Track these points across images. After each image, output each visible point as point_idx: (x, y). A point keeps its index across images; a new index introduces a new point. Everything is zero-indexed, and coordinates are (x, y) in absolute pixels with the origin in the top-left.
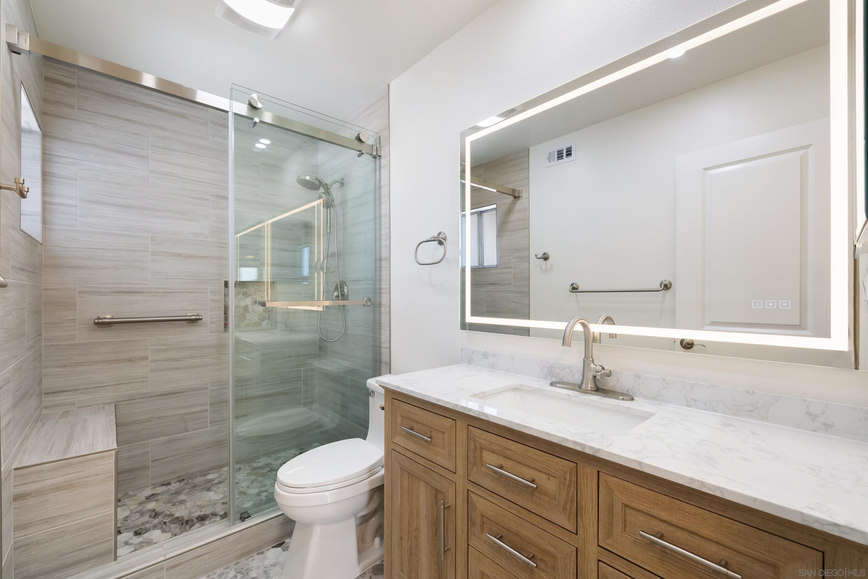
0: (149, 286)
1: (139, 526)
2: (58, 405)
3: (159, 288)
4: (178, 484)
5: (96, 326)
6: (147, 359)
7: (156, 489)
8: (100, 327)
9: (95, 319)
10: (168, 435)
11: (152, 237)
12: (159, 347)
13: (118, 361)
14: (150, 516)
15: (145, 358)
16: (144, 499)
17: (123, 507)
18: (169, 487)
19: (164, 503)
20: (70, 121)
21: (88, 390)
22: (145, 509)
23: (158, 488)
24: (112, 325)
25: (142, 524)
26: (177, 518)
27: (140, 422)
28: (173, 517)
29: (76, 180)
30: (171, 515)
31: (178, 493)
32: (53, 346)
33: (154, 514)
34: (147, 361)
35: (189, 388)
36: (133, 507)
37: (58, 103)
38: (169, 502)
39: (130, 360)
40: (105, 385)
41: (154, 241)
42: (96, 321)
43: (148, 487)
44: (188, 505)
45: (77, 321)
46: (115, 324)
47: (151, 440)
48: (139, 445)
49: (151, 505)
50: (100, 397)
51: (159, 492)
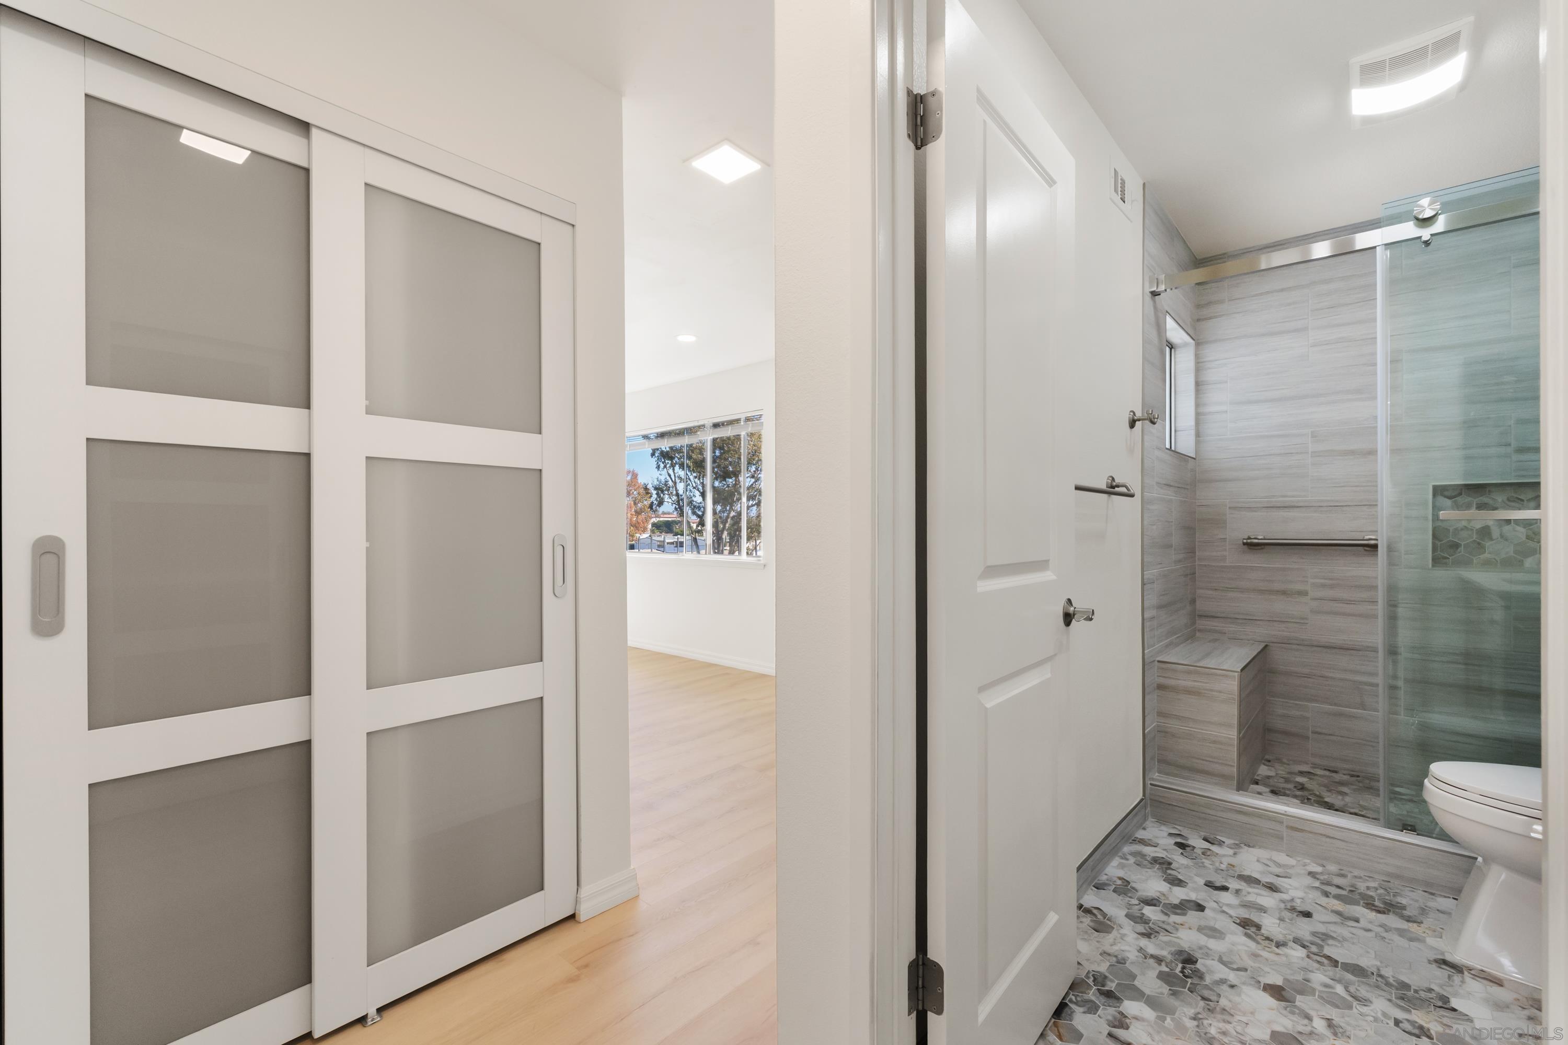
0: (1309, 498)
1: (1280, 788)
2: (1210, 631)
3: (1322, 501)
4: (1348, 777)
5: (1246, 546)
6: (1306, 595)
7: (1315, 770)
8: (1251, 549)
9: (1244, 539)
10: (1335, 705)
11: (1312, 432)
12: (1322, 581)
13: (1271, 592)
14: (1295, 787)
15: (1303, 593)
16: (1297, 771)
17: (1270, 768)
18: (1334, 775)
19: (1318, 784)
20: (1219, 319)
21: (1238, 621)
22: (1292, 779)
23: (1319, 770)
24: (1263, 547)
25: (1283, 788)
26: (1326, 802)
27: (1299, 675)
28: (1321, 800)
29: (1226, 382)
30: (1320, 797)
31: (1342, 783)
32: (1205, 565)
33: (1301, 787)
34: (1307, 597)
35: (1368, 647)
36: (1280, 772)
37: (1209, 303)
38: (1325, 786)
39: (1284, 593)
40: (1255, 618)
41: (1316, 437)
42: (1245, 541)
43: (1307, 764)
44: (1348, 799)
45: (1228, 540)
46: (1268, 546)
47: (1313, 705)
48: (1296, 704)
49: (1300, 779)
50: (1251, 632)
51: (1318, 773)
